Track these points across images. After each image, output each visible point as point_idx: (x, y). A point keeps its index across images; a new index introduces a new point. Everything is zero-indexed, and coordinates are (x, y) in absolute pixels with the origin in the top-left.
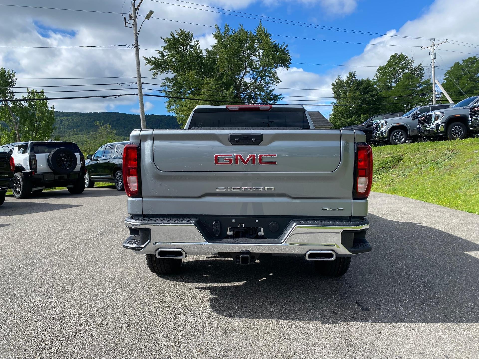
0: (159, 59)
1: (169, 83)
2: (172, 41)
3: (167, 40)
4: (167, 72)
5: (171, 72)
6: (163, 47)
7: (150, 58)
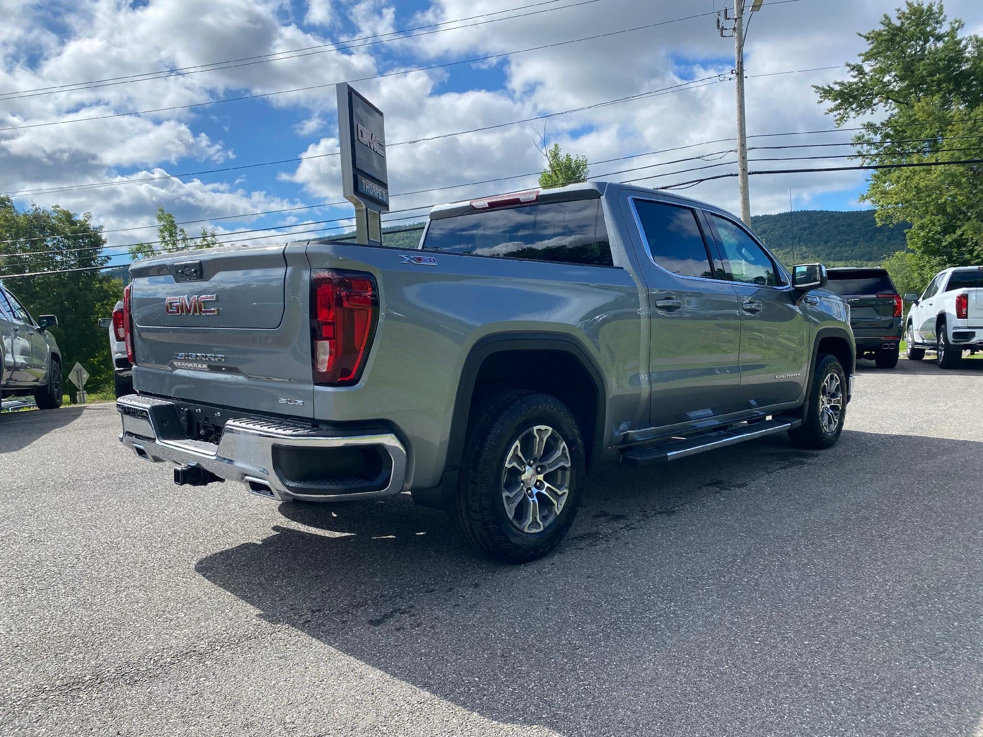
0: (851, 84)
1: (872, 135)
2: (885, 35)
3: (874, 37)
4: (873, 110)
5: (884, 107)
6: (863, 55)
7: (829, 87)
